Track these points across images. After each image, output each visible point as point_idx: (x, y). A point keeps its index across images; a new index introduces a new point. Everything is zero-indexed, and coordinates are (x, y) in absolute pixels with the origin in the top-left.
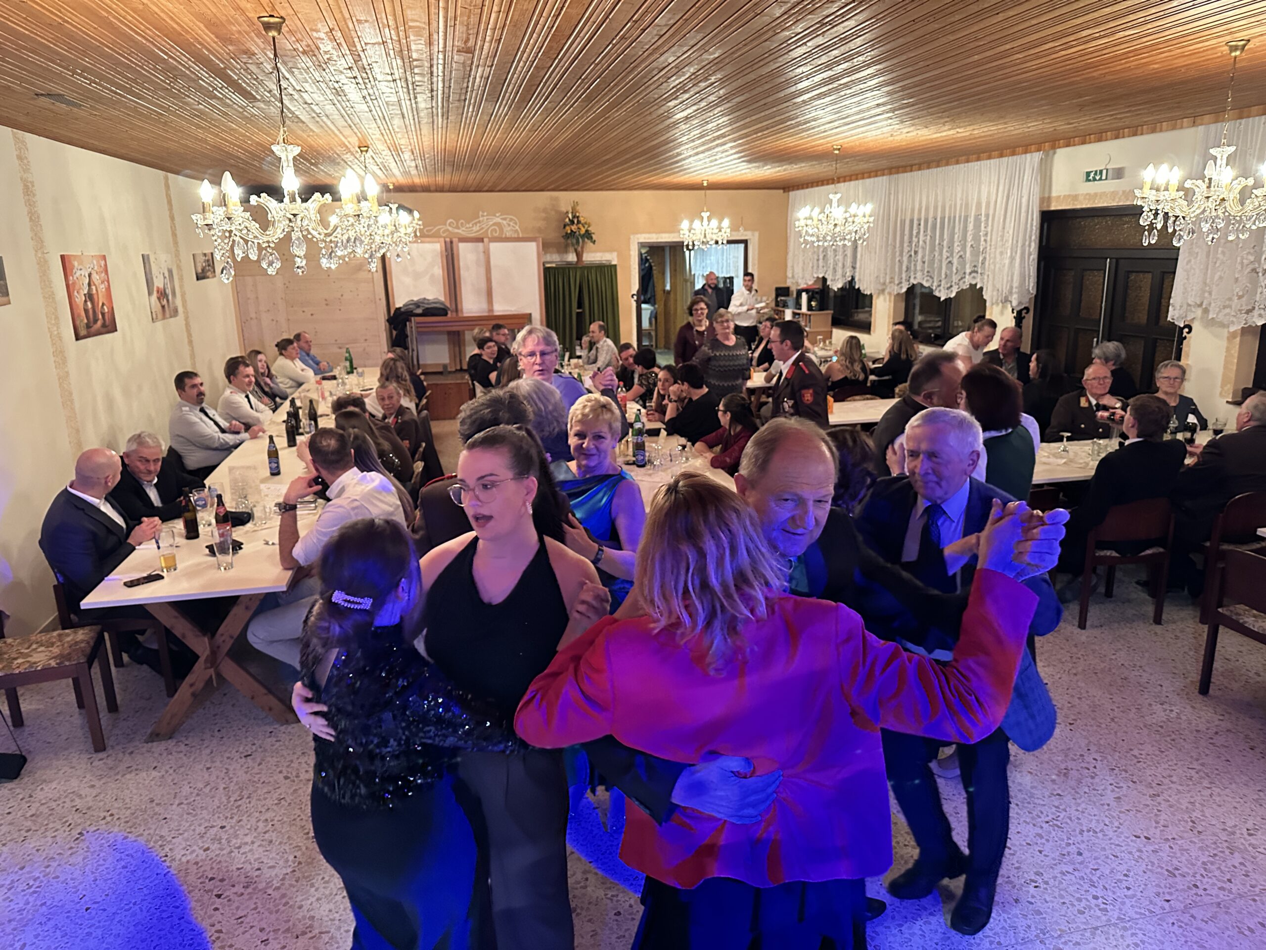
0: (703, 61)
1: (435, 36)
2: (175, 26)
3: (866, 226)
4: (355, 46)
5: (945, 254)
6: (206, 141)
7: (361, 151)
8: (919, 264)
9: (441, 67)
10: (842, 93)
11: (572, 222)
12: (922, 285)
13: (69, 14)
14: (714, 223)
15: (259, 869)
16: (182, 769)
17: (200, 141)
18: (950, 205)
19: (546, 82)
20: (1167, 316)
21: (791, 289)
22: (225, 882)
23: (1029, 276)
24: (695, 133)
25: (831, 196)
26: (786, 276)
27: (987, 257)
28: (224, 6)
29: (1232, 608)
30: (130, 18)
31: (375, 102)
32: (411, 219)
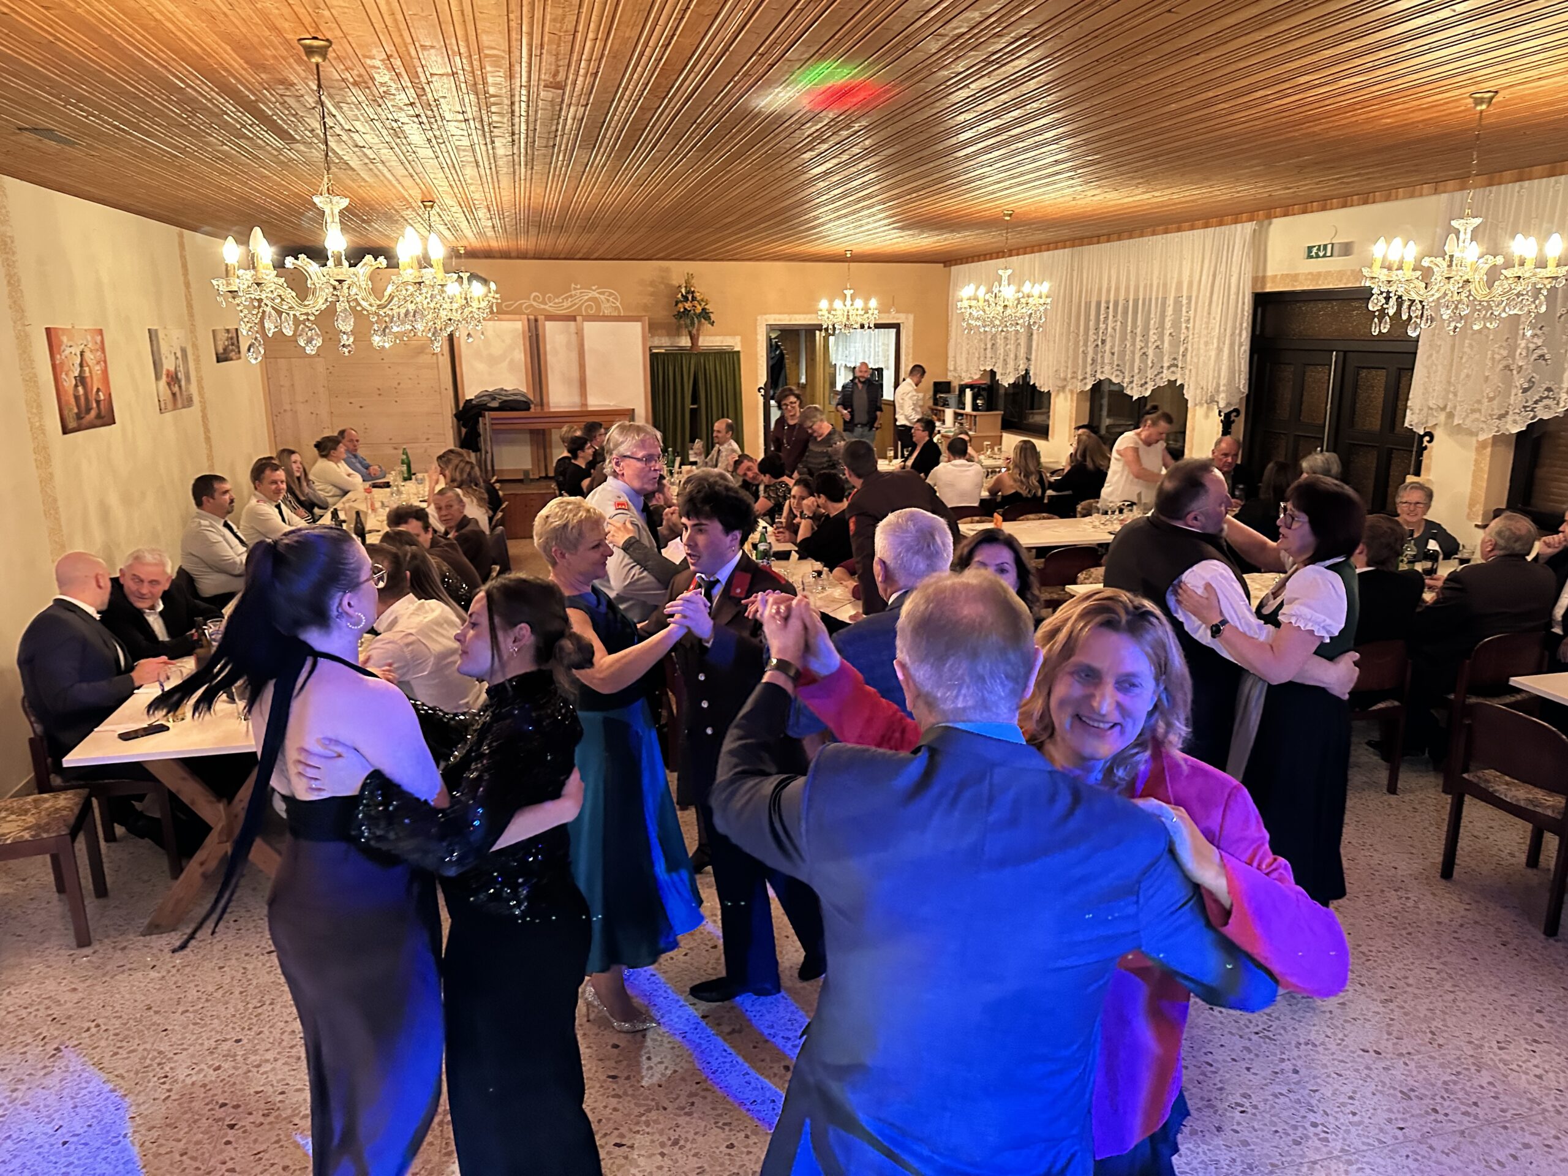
1: (517, 68)
2: (195, 48)
3: (1042, 309)
4: (419, 78)
5: (1139, 344)
6: (231, 191)
7: (425, 206)
8: (1107, 355)
9: (523, 105)
10: (1013, 147)
11: (686, 299)
12: (1110, 381)
13: (62, 31)
14: (859, 303)
15: (282, 1093)
16: (188, 969)
17: (224, 190)
18: (1145, 286)
19: (653, 127)
20: (1403, 422)
21: (953, 384)
22: (240, 1110)
23: (1240, 371)
24: (836, 192)
25: (1000, 272)
26: (947, 369)
27: (1190, 348)
28: (256, 24)
29: (1480, 774)
30: (139, 37)
31: (443, 146)
32: (486, 291)
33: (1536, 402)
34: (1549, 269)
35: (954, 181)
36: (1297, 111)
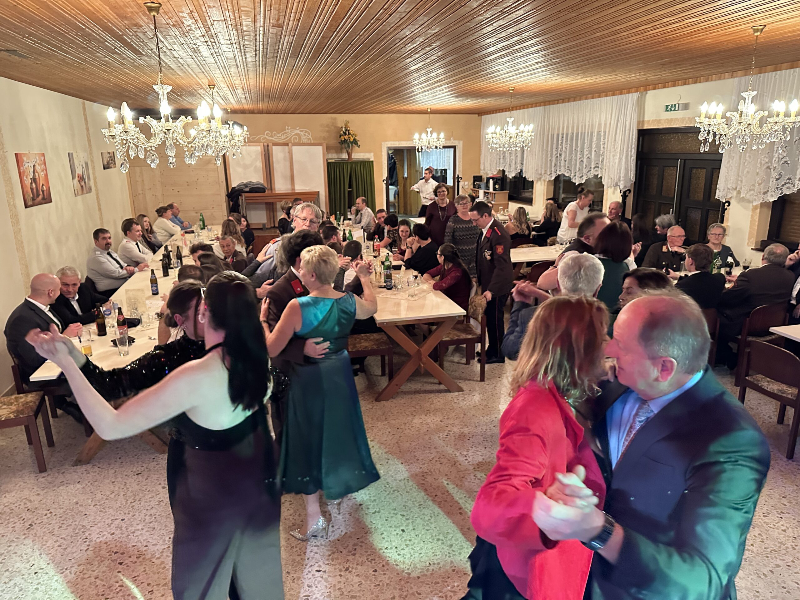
0: (428, 34)
1: (258, 17)
2: (90, 8)
3: (529, 138)
4: (207, 22)
5: (579, 156)
6: (109, 81)
7: (210, 88)
8: (563, 162)
9: (261, 36)
10: (515, 55)
11: (345, 134)
12: (564, 175)
14: (435, 135)
15: (146, 546)
16: (96, 483)
17: (106, 80)
18: (582, 127)
19: (328, 46)
20: (715, 196)
21: (483, 177)
22: (125, 555)
23: (631, 170)
24: (423, 79)
25: (508, 119)
26: (480, 169)
27: (605, 158)
29: (754, 377)
31: (219, 57)
32: (242, 131)
33: (783, 186)
34: (791, 118)
35: (484, 73)
36: (662, 36)
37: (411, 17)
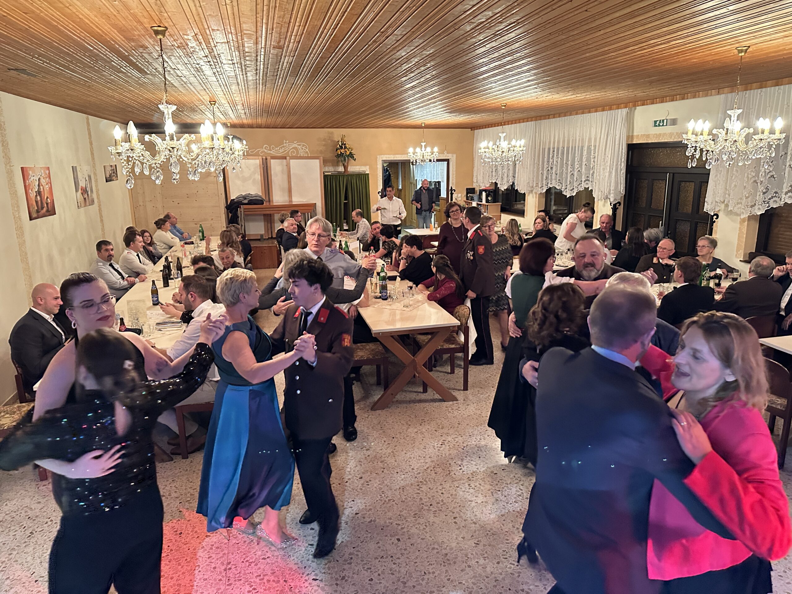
0: (423, 55)
1: (260, 39)
2: (99, 31)
3: (521, 153)
4: (210, 44)
5: (569, 169)
6: (114, 97)
7: (211, 104)
8: (554, 175)
9: (262, 56)
10: (507, 74)
11: (341, 148)
12: (555, 188)
13: (33, 24)
14: (429, 149)
17: (110, 97)
18: (573, 140)
19: (327, 66)
20: (703, 209)
21: (476, 189)
23: (621, 183)
24: (418, 96)
25: (500, 134)
26: (473, 182)
27: (595, 172)
28: (130, 20)
30: (71, 26)
31: (221, 76)
32: (241, 145)
33: (770, 199)
34: (776, 135)
37: (406, 39)
